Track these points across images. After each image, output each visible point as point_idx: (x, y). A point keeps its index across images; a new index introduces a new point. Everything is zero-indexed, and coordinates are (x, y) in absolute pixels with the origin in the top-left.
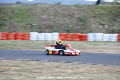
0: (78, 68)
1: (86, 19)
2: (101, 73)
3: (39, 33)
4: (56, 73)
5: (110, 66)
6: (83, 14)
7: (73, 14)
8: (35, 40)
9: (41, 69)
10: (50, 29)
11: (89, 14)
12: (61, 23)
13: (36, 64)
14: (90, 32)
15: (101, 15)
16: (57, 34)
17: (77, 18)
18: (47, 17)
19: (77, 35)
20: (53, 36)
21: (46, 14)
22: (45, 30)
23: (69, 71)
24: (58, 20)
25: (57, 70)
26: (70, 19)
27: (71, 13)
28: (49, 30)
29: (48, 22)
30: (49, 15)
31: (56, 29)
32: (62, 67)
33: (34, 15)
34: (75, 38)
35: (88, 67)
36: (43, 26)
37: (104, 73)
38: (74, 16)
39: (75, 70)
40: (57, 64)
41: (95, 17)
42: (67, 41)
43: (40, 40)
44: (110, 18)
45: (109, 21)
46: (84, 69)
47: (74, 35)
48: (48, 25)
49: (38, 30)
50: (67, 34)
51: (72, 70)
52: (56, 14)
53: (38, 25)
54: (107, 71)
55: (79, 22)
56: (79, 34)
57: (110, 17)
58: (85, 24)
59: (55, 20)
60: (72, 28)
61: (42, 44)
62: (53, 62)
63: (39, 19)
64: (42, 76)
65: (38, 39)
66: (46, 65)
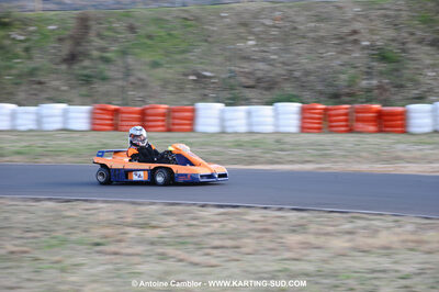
0: (376, 231)
1: (404, 51)
3: (227, 105)
4: (289, 249)
6: (391, 33)
7: (355, 32)
8: (215, 129)
9: (236, 235)
10: (269, 89)
11: (412, 34)
12: (311, 67)
13: (217, 218)
14: (420, 99)
16: (295, 107)
17: (366, 48)
18: (256, 45)
19: (369, 111)
20: (276, 115)
21: (253, 34)
22: (248, 93)
23: (340, 243)
24: (299, 55)
25: (293, 239)
26: (341, 53)
27: (346, 30)
28: (266, 93)
29: (261, 66)
30: (263, 39)
31: (289, 88)
32: (313, 228)
33: (209, 39)
34: (358, 120)
35: (410, 228)
36: (244, 80)
38: (356, 42)
39: (361, 241)
40: (293, 216)
42: (332, 132)
43: (229, 130)
46: (398, 234)
47: (358, 112)
48: (260, 74)
49: (226, 94)
50: (330, 107)
51: (350, 241)
52: (289, 35)
53: (223, 76)
55: (375, 64)
56: (377, 106)
58: (397, 70)
59: (287, 57)
60: (349, 86)
61: (239, 145)
62: (280, 209)
63: (228, 54)
64: (238, 260)
65: (223, 126)
66: (254, 221)
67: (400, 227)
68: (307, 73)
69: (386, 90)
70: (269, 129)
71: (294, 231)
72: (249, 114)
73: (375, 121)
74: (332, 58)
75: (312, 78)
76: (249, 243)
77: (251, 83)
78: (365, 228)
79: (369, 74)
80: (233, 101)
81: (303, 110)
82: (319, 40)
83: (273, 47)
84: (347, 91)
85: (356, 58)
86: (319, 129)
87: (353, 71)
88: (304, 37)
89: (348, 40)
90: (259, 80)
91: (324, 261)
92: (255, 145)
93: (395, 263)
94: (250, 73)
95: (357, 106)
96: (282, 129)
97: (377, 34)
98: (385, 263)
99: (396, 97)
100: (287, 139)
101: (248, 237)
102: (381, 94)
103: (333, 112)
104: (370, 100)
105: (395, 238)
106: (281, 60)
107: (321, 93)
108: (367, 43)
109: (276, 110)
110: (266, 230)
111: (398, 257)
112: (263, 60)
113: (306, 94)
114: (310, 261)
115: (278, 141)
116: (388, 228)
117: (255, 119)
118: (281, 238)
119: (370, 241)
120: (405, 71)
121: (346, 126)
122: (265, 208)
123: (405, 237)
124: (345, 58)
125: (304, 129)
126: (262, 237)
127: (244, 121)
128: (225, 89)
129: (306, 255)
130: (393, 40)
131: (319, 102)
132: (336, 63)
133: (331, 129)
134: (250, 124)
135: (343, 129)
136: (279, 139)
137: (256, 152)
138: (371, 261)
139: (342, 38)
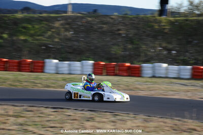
1: (141, 39)
3: (60, 61)
7: (119, 30)
10: (79, 54)
11: (144, 32)
12: (98, 45)
18: (74, 34)
21: (73, 28)
22: (69, 56)
24: (93, 39)
27: (115, 29)
30: (77, 31)
32: (97, 119)
34: (120, 70)
36: (68, 50)
37: (168, 131)
41: (155, 37)
43: (60, 72)
44: (180, 39)
45: (179, 45)
48: (75, 47)
50: (107, 63)
52: (89, 30)
53: (58, 47)
54: (173, 129)
56: (128, 64)
59: (88, 40)
61: (64, 80)
62: (83, 110)
63: (60, 37)
65: (57, 71)
66: (70, 115)
68: (97, 48)
69: (132, 57)
70: (79, 72)
72: (70, 65)
73: (127, 71)
74: (109, 41)
75: (99, 50)
76: (67, 125)
77: (71, 51)
78: (120, 120)
79: (125, 49)
80: (62, 59)
82: (103, 33)
83: (82, 35)
84: (114, 56)
85: (119, 42)
87: (118, 47)
88: (96, 31)
89: (116, 33)
90: (75, 50)
92: (72, 80)
94: (71, 46)
95: (119, 63)
96: (85, 73)
97: (129, 31)
102: (130, 59)
103: (108, 66)
106: (85, 41)
107: (103, 57)
108: (124, 35)
109: (82, 64)
112: (77, 41)
113: (96, 57)
116: (131, 120)
117: (72, 68)
118: (83, 123)
120: (140, 49)
122: (76, 109)
124: (114, 41)
125: (95, 73)
126: (73, 123)
127: (67, 69)
128: (59, 53)
130: (136, 34)
131: (102, 61)
132: (110, 44)
133: (107, 74)
134: (70, 70)
135: (112, 74)
139: (113, 32)
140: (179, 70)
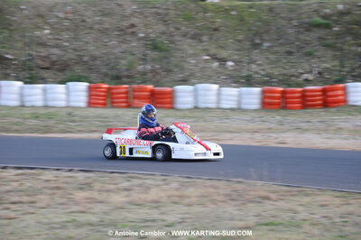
0: (148, 188)
1: (172, 42)
2: (214, 202)
3: (26, 83)
4: (77, 203)
5: (239, 182)
6: (162, 28)
7: (132, 26)
9: (33, 192)
10: (62, 70)
11: (178, 29)
12: (97, 53)
14: (184, 81)
15: (216, 30)
16: (83, 85)
17: (140, 39)
18: (50, 34)
19: (144, 90)
20: (68, 92)
21: (47, 24)
22: (44, 74)
23: (118, 198)
24: (87, 43)
25: (80, 195)
26: (122, 42)
27: (126, 24)
28: (59, 74)
29: (55, 51)
30: (56, 29)
31: (78, 70)
32: (97, 186)
33: (11, 28)
34: (135, 98)
35: (175, 185)
36: (40, 62)
37: (223, 202)
38: (133, 33)
39: (135, 196)
40: (81, 176)
41: (197, 37)
42: (113, 107)
43: (28, 104)
44: (239, 41)
45: (238, 50)
46: (164, 190)
47: (135, 91)
48: (54, 58)
49: (22, 74)
50: (112, 86)
51: (127, 196)
52: (78, 26)
53: (23, 59)
54: (230, 198)
55: (149, 52)
56: (150, 87)
57: (240, 37)
58: (166, 58)
59: (76, 44)
60: (128, 70)
61: (36, 117)
62: (70, 170)
63: (27, 40)
64: (33, 213)
65: (22, 101)
66: (47, 181)
67: (167, 184)
68: (94, 58)
69: (158, 74)
70: (63, 103)
71: (81, 189)
72: (45, 90)
73: (149, 98)
74: (114, 46)
75: (98, 62)
76: (43, 199)
77: (47, 65)
78: (140, 186)
79: (144, 60)
80: (31, 80)
81: (90, 89)
82: (104, 32)
83: (66, 36)
84: (126, 73)
85: (134, 46)
86: (104, 104)
87: (132, 57)
88: (91, 28)
89: (127, 32)
90: (53, 63)
91: (105, 213)
92: (49, 116)
93: (162, 213)
94: (45, 57)
95: (135, 86)
96: (73, 104)
97: (150, 28)
98: (155, 214)
99: (165, 80)
100: (76, 113)
101: (42, 193)
102: (154, 76)
103: (115, 91)
104: (144, 82)
105: (162, 194)
106: (72, 46)
107: (106, 75)
108: (142, 35)
109: (67, 88)
110: (58, 188)
111: (163, 209)
112: (57, 46)
113: (93, 76)
114: (93, 213)
115: (70, 114)
116: (158, 186)
117: (50, 96)
118: (71, 194)
119: (143, 196)
120: (173, 59)
121: (126, 102)
122: (58, 170)
123: (170, 193)
124: (124, 46)
125: (90, 104)
126: (54, 194)
127: (40, 97)
128: (24, 70)
129: (90, 208)
130: (163, 33)
131: (103, 82)
132: (117, 51)
133: (113, 105)
134: (45, 100)
135: (123, 104)
136: (70, 112)
137: (51, 123)
138: (143, 213)
139: (122, 30)
140: (240, 96)
